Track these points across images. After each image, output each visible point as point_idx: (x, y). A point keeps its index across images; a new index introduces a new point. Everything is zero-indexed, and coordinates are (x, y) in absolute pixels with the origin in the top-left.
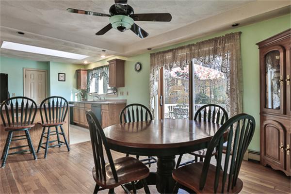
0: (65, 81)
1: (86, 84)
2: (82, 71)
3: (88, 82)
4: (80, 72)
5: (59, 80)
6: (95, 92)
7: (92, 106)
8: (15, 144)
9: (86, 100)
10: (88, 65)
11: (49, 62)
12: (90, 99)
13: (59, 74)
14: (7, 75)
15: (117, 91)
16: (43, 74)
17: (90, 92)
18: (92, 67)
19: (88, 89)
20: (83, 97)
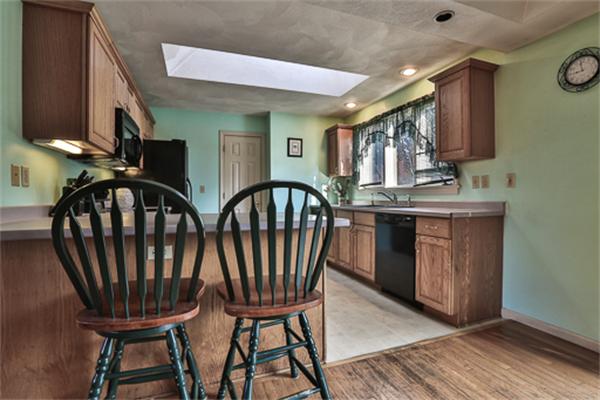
0: (301, 156)
1: (351, 161)
2: (340, 131)
3: (356, 157)
4: (336, 134)
5: (289, 155)
6: (372, 182)
7: (377, 221)
8: (151, 356)
9: (349, 202)
10: (356, 113)
11: (269, 113)
12: (360, 200)
13: (289, 139)
14: (184, 142)
15: (458, 175)
16: (257, 142)
17: (360, 183)
18: (366, 116)
19: (356, 176)
20: (342, 195)
